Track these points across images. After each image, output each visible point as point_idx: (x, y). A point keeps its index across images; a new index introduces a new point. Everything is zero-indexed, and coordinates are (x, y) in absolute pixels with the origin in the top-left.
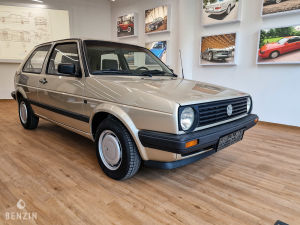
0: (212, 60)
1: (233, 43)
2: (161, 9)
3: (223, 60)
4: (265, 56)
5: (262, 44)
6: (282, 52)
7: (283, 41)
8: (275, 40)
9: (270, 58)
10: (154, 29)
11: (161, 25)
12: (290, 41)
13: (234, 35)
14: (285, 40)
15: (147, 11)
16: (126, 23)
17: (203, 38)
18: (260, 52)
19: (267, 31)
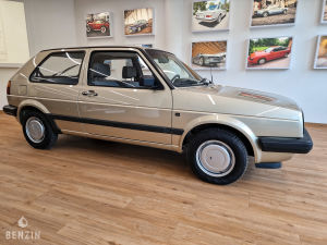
0: (204, 65)
1: (224, 50)
2: (144, 11)
3: (214, 65)
4: (254, 62)
5: (251, 52)
6: (268, 59)
7: (269, 50)
8: (262, 48)
9: (258, 64)
10: (137, 31)
11: (145, 28)
12: (275, 50)
13: (225, 43)
14: (271, 49)
15: (126, 12)
16: (99, 22)
17: (194, 43)
18: (249, 58)
19: (255, 40)
